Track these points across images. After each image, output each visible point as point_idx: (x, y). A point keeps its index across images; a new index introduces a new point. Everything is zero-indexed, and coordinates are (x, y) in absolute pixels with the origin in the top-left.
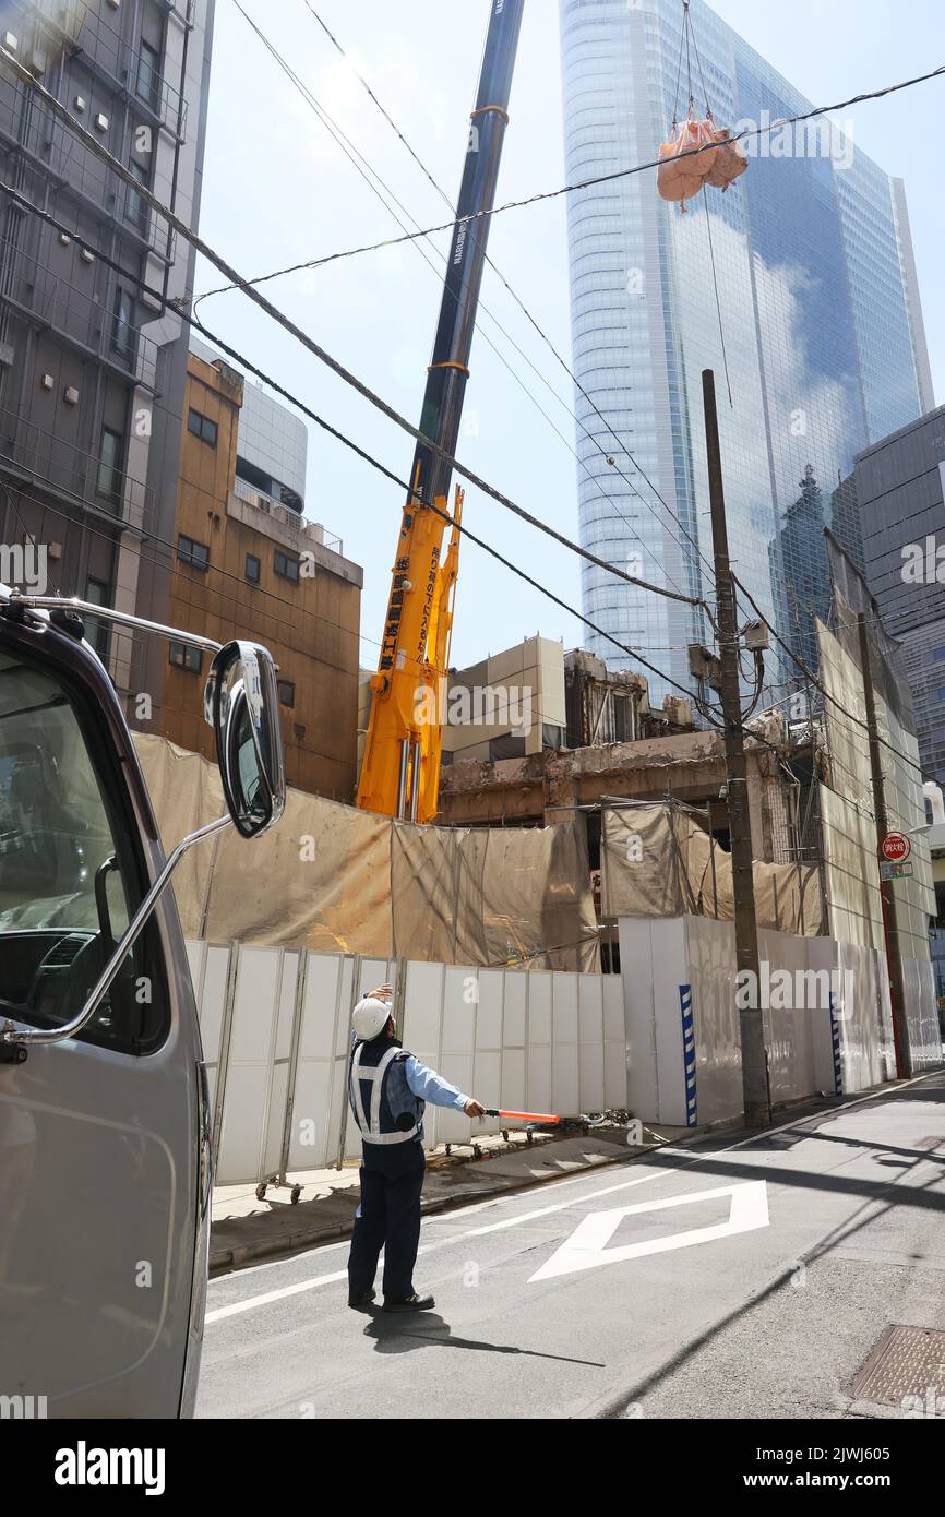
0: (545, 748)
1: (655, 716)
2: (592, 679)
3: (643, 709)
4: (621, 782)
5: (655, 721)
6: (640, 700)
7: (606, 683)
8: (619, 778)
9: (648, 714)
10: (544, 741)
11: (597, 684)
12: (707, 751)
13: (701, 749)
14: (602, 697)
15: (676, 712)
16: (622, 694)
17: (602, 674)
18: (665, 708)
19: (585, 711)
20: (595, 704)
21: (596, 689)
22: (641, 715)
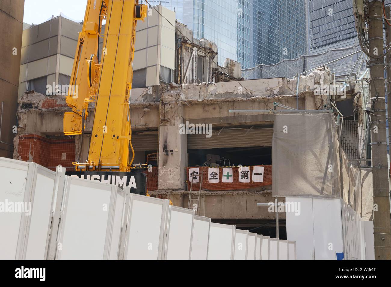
0: (161, 82)
1: (220, 70)
2: (185, 41)
3: (214, 66)
4: (214, 109)
5: (221, 74)
6: (213, 59)
7: (193, 45)
8: (213, 107)
9: (217, 69)
10: (160, 78)
11: (188, 45)
12: (276, 92)
13: (271, 90)
14: (189, 54)
15: (232, 70)
16: (202, 54)
17: (191, 40)
18: (227, 67)
19: (179, 62)
20: (185, 59)
21: (187, 49)
22: (213, 69)
